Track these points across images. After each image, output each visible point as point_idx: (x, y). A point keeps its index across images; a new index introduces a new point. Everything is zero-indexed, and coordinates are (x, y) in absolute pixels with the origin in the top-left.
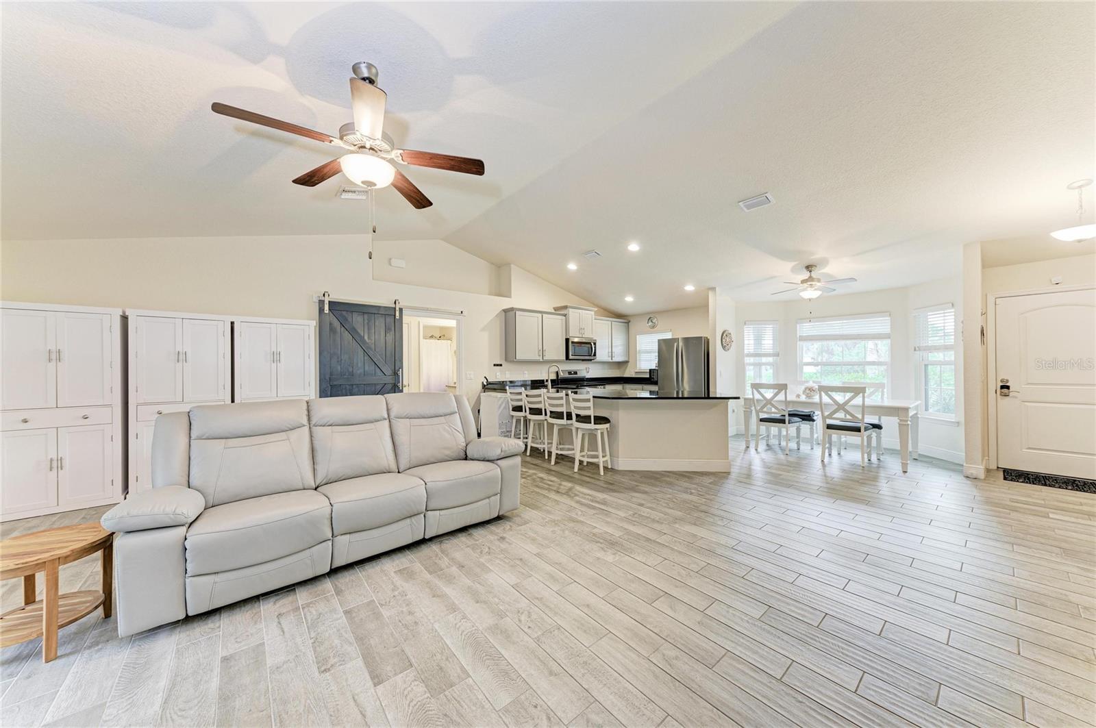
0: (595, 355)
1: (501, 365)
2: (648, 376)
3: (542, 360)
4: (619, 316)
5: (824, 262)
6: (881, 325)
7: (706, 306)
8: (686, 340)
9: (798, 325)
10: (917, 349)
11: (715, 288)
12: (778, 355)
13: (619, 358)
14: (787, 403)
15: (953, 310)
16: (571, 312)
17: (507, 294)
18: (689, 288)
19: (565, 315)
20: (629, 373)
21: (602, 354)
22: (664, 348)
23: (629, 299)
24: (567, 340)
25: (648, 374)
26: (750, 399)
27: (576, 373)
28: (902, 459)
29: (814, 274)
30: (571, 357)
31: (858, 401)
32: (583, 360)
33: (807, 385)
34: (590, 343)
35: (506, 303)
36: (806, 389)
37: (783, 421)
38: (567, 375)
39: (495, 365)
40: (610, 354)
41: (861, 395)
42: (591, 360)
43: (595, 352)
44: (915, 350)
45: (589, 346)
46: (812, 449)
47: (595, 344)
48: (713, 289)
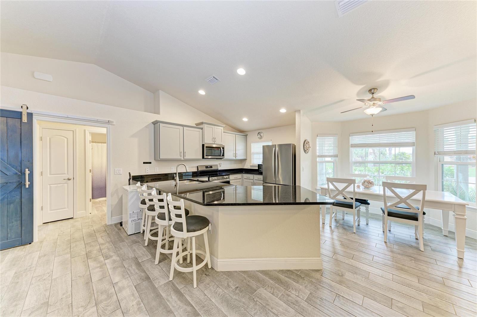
0: (223, 155)
1: (150, 163)
2: (257, 169)
3: (183, 159)
4: (241, 131)
5: (386, 84)
6: (410, 136)
7: (294, 124)
8: (280, 146)
9: (350, 137)
10: (436, 153)
11: (300, 111)
12: (336, 156)
13: (240, 157)
14: (354, 193)
15: (475, 124)
16: (205, 127)
17: (157, 112)
18: (283, 111)
19: (202, 129)
20: (247, 166)
21: (229, 154)
22: (267, 150)
23: (245, 119)
24: (203, 145)
25: (257, 167)
26: (326, 189)
27: (211, 167)
28: (458, 248)
29: (375, 96)
30: (205, 157)
31: (419, 196)
32: (217, 159)
33: (366, 179)
34: (220, 148)
35: (155, 117)
36: (365, 182)
37: (350, 206)
38: (204, 169)
39: (144, 163)
40: (234, 155)
41: (422, 192)
42: (221, 159)
43: (223, 154)
44: (435, 154)
45: (220, 149)
46: (367, 224)
47: (223, 148)
48: (299, 111)
